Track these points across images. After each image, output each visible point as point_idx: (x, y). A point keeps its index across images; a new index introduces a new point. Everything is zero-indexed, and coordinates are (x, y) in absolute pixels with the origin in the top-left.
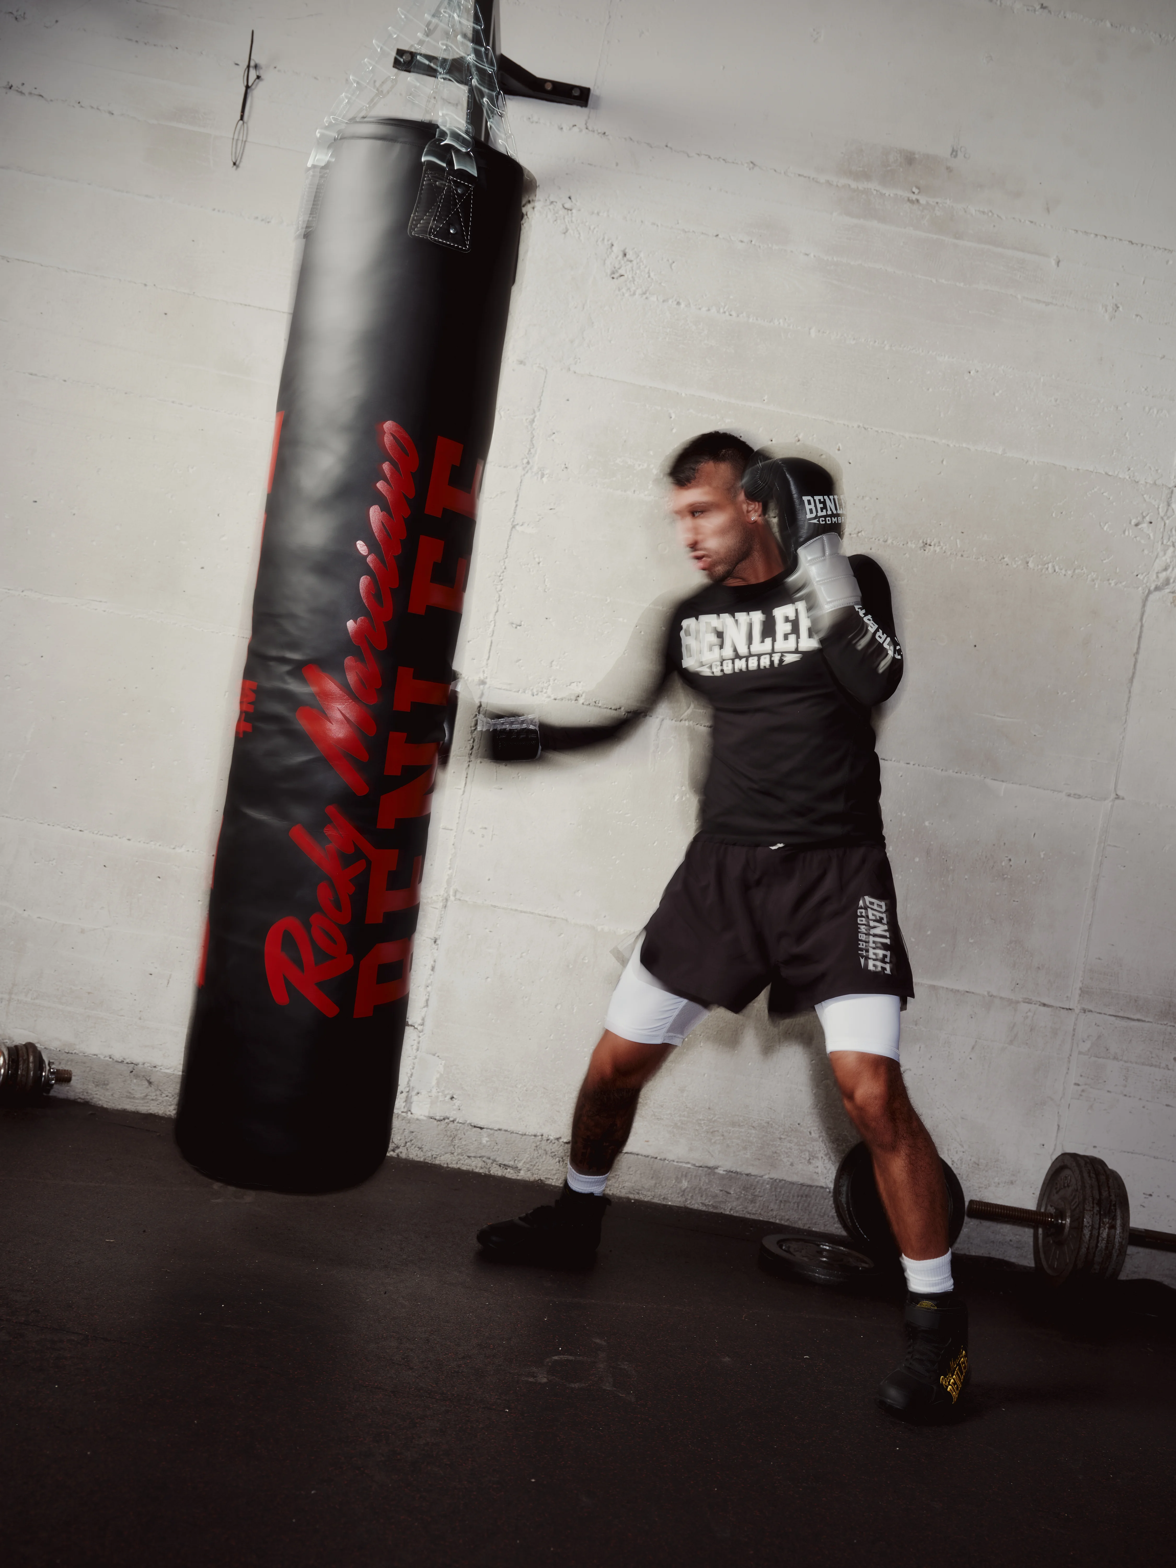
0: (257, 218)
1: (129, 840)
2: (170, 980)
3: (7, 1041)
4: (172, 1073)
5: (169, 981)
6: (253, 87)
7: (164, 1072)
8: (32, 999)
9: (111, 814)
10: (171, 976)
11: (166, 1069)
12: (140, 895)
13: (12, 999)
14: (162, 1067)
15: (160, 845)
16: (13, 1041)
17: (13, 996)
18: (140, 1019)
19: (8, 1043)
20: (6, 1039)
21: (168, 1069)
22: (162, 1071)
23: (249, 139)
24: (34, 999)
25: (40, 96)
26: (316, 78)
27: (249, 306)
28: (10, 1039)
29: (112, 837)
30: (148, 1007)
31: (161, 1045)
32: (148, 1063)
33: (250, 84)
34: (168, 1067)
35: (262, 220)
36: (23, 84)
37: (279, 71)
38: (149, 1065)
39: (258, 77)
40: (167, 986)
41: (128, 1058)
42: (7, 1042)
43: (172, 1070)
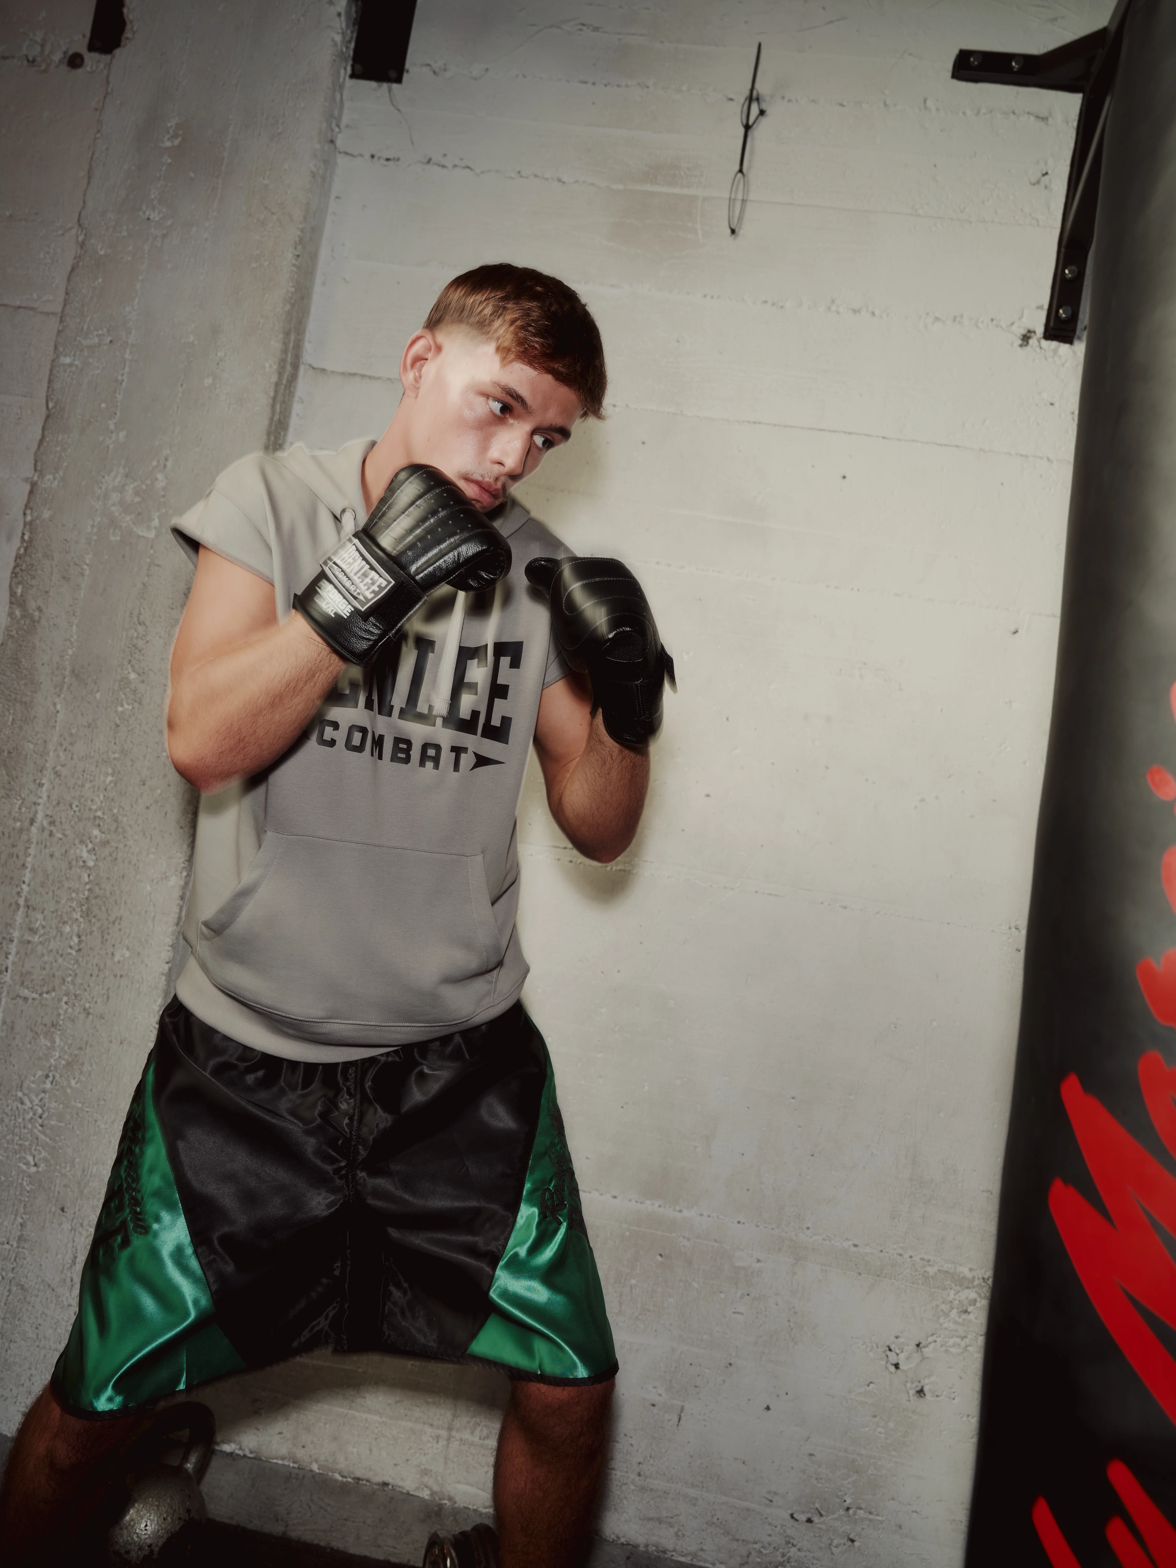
0: (766, 302)
1: (615, 1197)
2: (682, 1415)
3: (446, 1502)
4: (690, 1562)
5: (680, 1416)
6: (754, 126)
7: (678, 1562)
8: (480, 1438)
9: (587, 1158)
10: (682, 1409)
11: (680, 1555)
12: (633, 1282)
13: (453, 1437)
14: (673, 1553)
15: (660, 1206)
16: (455, 1503)
17: (454, 1433)
18: (639, 1475)
19: (448, 1505)
20: (444, 1499)
21: (683, 1556)
22: (673, 1558)
23: (752, 196)
24: (484, 1439)
25: (468, 167)
26: (841, 105)
27: (760, 423)
28: (450, 1499)
29: (590, 1192)
30: (651, 1457)
31: (672, 1518)
32: (653, 1546)
33: (751, 123)
34: (683, 1554)
35: (773, 304)
36: (445, 155)
37: (789, 101)
38: (654, 1548)
39: (762, 112)
40: (678, 1425)
41: (624, 1537)
42: (446, 1504)
43: (689, 1558)
